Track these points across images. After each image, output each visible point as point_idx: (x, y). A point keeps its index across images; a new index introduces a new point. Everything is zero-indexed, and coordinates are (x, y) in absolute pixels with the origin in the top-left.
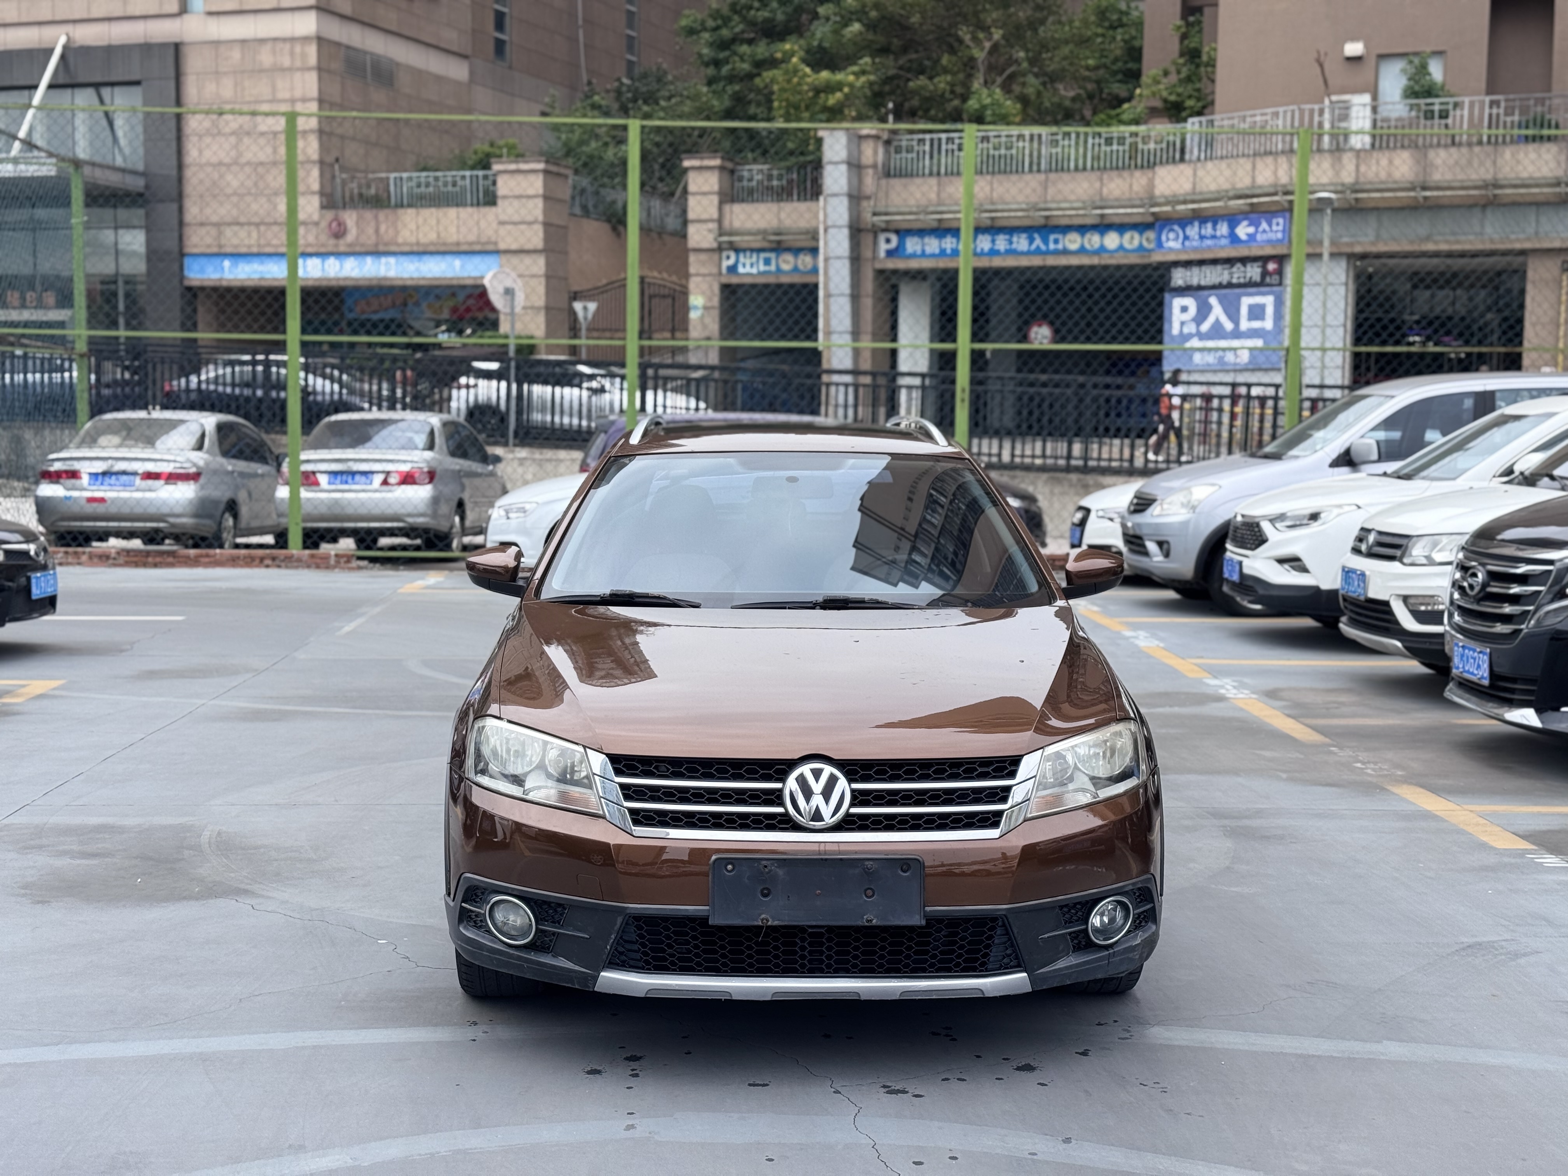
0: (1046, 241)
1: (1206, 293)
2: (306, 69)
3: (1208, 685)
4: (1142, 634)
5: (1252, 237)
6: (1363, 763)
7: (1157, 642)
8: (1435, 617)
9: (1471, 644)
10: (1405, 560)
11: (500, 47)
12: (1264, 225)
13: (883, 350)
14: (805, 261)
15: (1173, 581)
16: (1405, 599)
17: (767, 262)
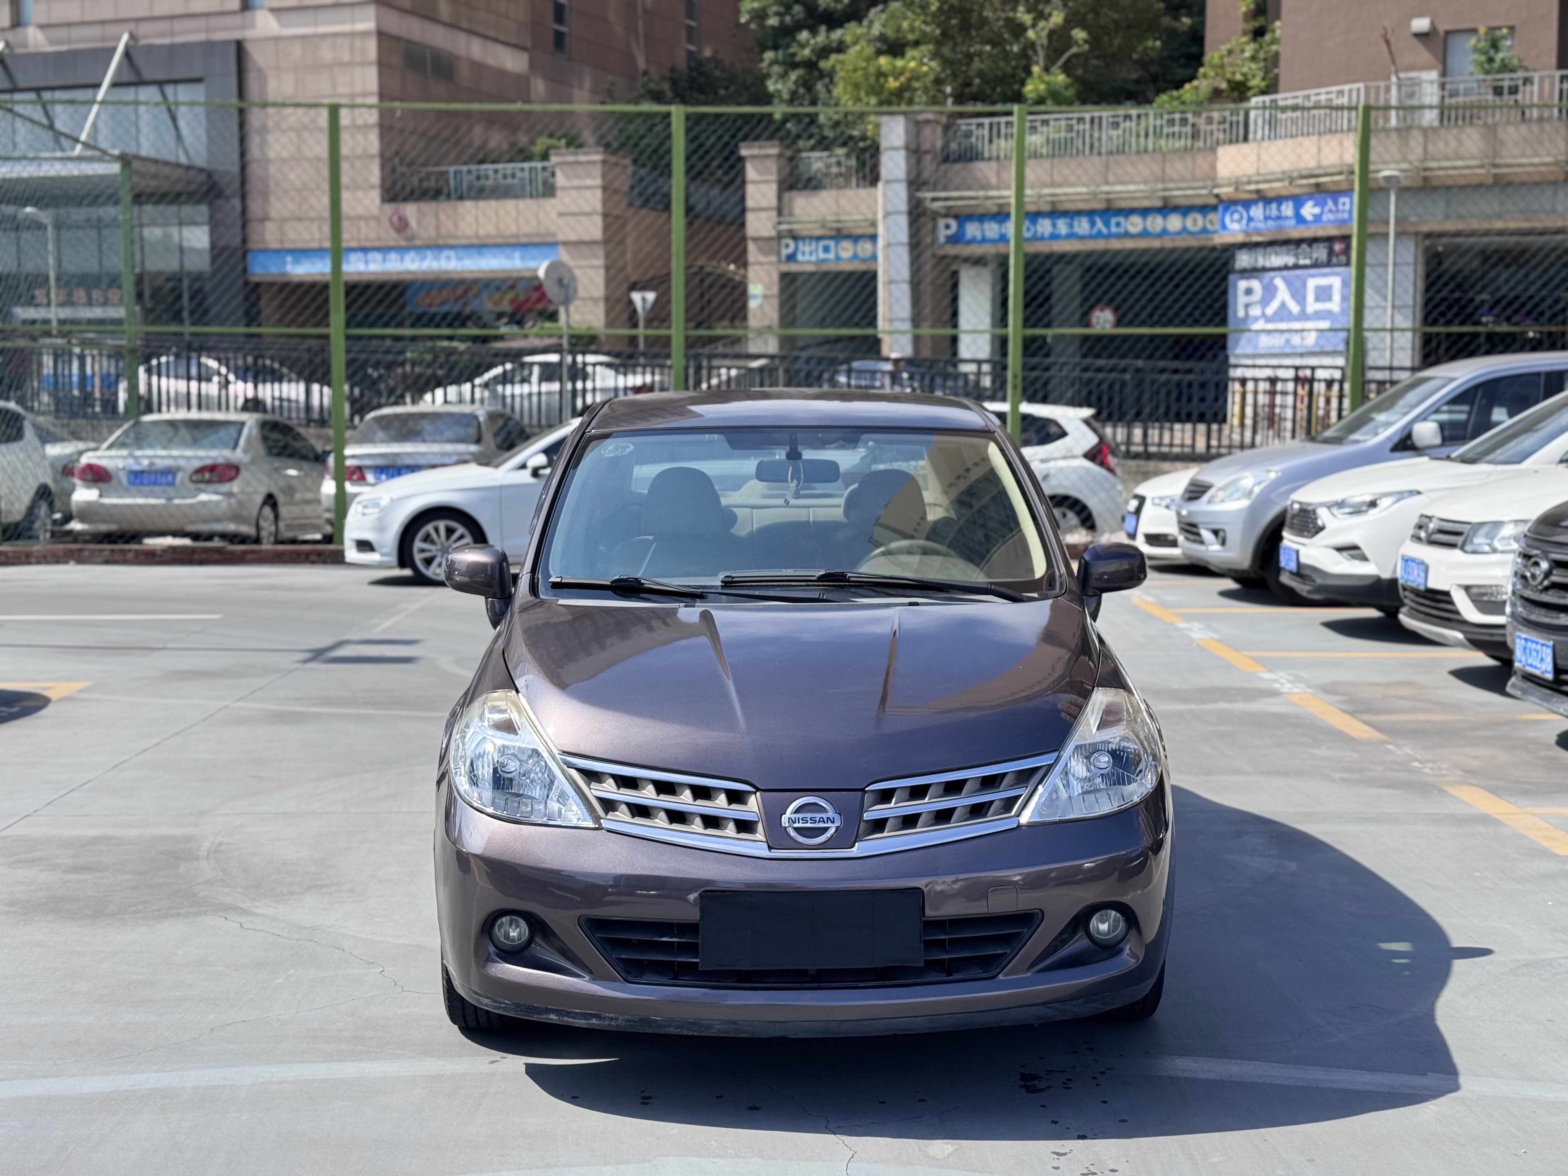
0: (1107, 224)
1: (1271, 274)
2: (364, 64)
3: (1262, 679)
4: (1196, 625)
5: (1317, 218)
6: (1421, 762)
7: (1211, 634)
8: (1497, 607)
9: (1533, 636)
10: (1468, 548)
11: (559, 39)
12: (1330, 204)
13: (944, 337)
14: (865, 248)
15: (1230, 570)
16: (1467, 588)
17: (826, 249)
